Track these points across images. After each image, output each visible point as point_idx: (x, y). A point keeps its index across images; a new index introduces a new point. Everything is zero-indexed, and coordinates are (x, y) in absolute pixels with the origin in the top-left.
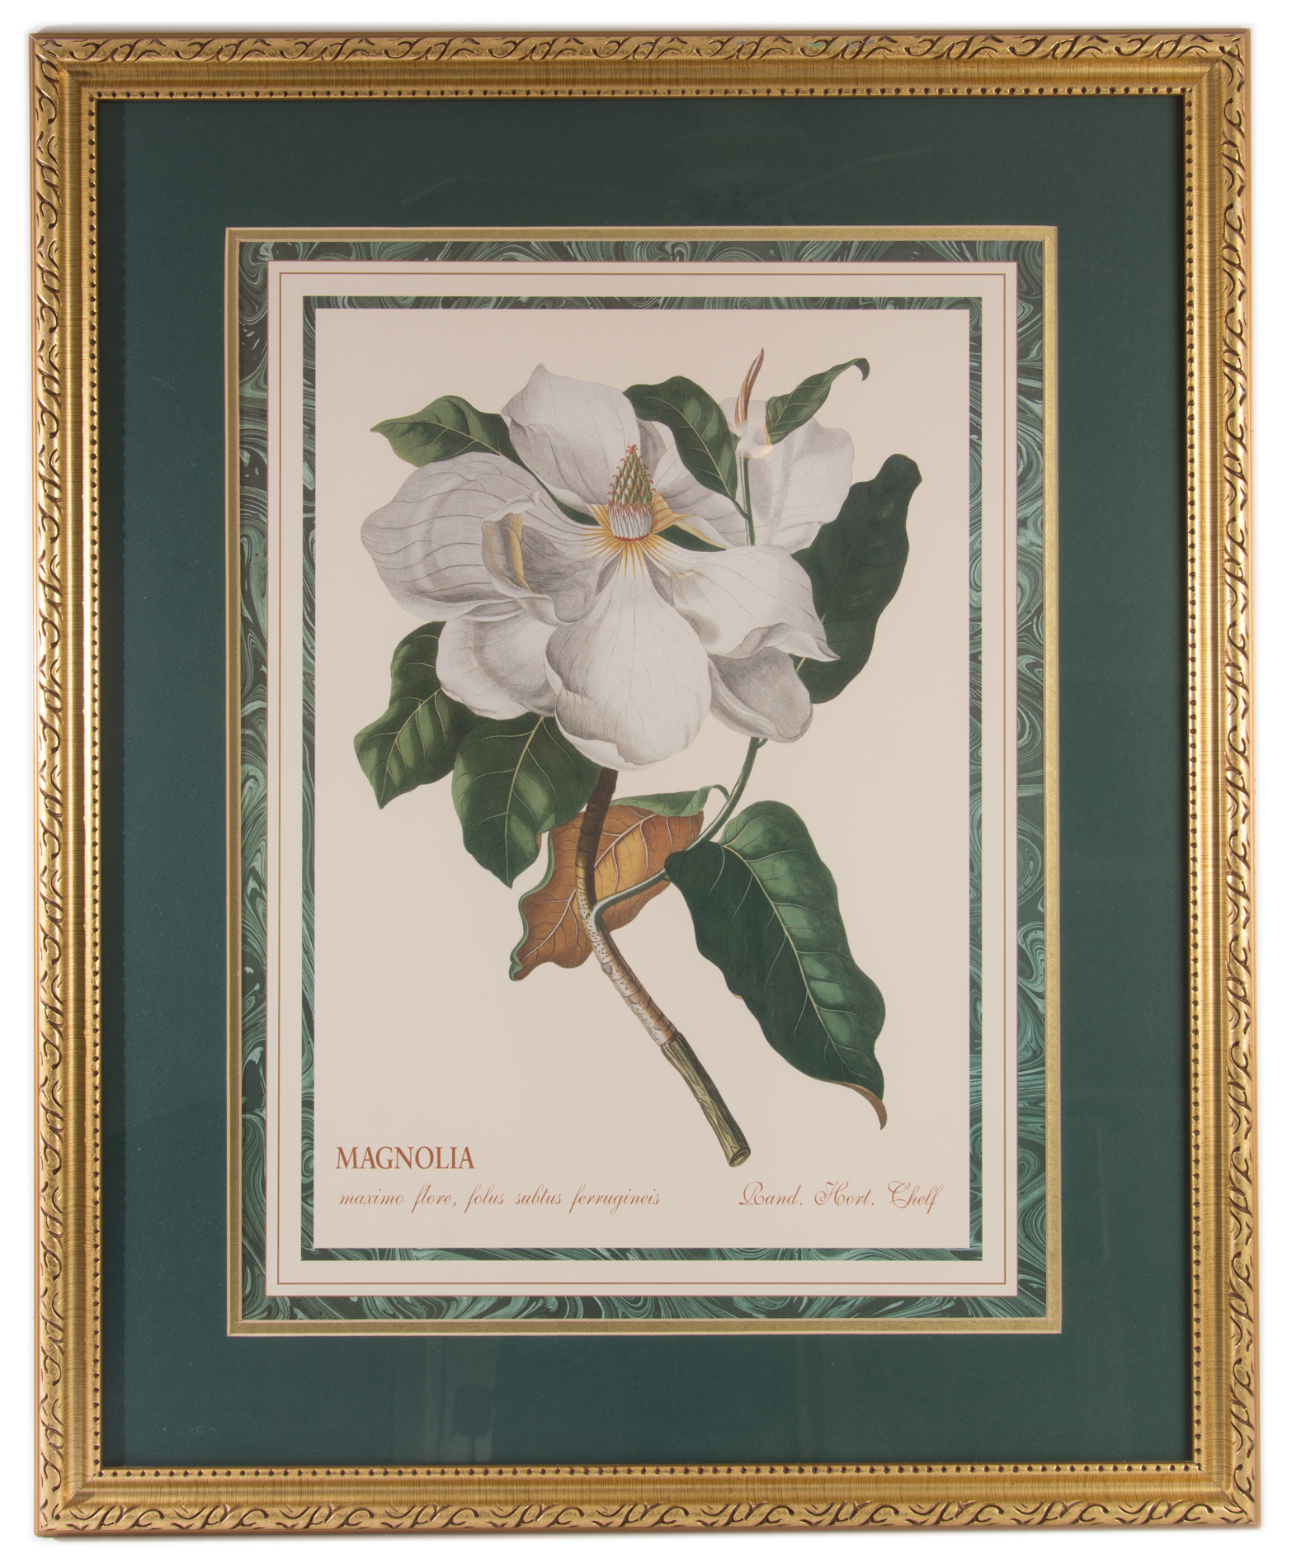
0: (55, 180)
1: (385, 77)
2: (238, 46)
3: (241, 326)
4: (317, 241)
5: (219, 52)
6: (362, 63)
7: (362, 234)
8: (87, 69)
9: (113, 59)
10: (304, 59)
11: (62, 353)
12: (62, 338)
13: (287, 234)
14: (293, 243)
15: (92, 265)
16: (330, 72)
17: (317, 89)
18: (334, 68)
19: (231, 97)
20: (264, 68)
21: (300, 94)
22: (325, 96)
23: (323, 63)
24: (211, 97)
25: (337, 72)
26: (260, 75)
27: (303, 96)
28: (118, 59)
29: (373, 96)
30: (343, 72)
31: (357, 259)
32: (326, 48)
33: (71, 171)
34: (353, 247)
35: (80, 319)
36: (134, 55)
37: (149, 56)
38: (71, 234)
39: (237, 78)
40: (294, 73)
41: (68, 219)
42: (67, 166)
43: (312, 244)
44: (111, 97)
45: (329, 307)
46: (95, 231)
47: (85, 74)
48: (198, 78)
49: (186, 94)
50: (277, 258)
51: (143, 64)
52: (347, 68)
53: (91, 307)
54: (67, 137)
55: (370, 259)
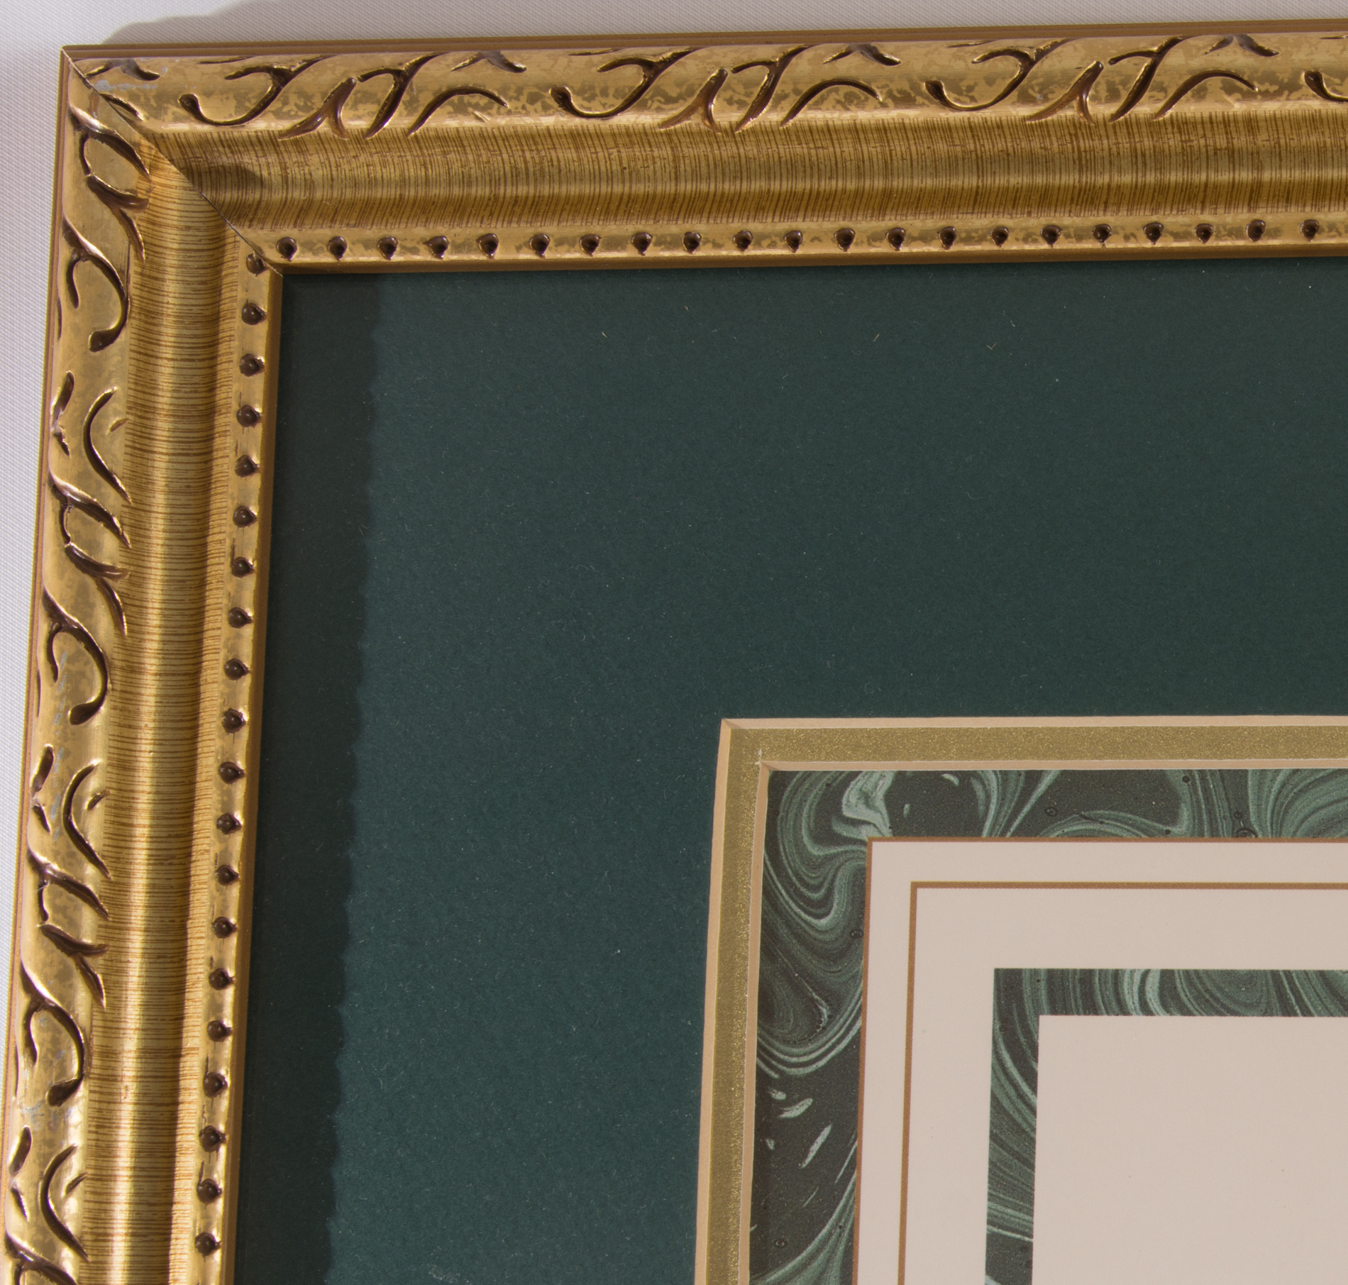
0: (108, 550)
1: (1312, 174)
2: (776, 69)
3: (763, 1082)
4: (1053, 766)
5: (710, 92)
6: (1227, 123)
7: (1215, 742)
8: (249, 161)
9: (337, 124)
10: (1015, 111)
11: (100, 1178)
12: (102, 1124)
13: (943, 742)
14: (964, 776)
15: (225, 853)
16: (1113, 161)
17: (1065, 220)
18: (1125, 145)
19: (751, 252)
20: (872, 149)
21: (1000, 236)
22: (1091, 245)
23: (1086, 126)
24: (681, 253)
25: (1139, 159)
26: (860, 174)
27: (1011, 246)
28: (355, 120)
29: (1264, 242)
30: (1160, 160)
31: (1197, 834)
32: (1096, 71)
33: (171, 518)
34: (1183, 789)
35: (176, 1053)
36: (411, 106)
37: (461, 110)
38: (159, 742)
39: (779, 186)
40: (980, 164)
41: (150, 691)
42: (159, 501)
43: (1033, 777)
44: (327, 258)
45: (1090, 1008)
46: (245, 733)
47: (244, 177)
48: (640, 188)
49: (590, 244)
50: (903, 829)
51: (446, 140)
52: (1173, 141)
53: (215, 1007)
54: (164, 399)
55: (1243, 832)
